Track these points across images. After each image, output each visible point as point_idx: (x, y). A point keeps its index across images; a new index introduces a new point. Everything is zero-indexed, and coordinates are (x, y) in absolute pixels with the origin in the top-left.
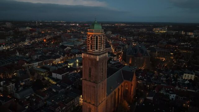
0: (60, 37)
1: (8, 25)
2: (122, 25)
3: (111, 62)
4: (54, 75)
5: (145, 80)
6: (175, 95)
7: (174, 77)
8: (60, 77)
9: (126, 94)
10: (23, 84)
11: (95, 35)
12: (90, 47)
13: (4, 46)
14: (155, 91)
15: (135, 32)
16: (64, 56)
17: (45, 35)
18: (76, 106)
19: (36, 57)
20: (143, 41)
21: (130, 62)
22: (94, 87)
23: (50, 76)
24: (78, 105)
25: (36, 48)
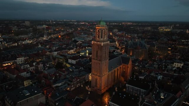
0: (72, 33)
2: (129, 24)
3: (114, 53)
4: (70, 61)
5: (140, 66)
6: (162, 76)
7: (165, 65)
8: (74, 62)
9: (124, 74)
10: (48, 65)
11: (101, 29)
12: (97, 37)
13: (28, 40)
14: (146, 73)
15: (140, 31)
16: (76, 48)
17: (59, 32)
18: (87, 81)
19: (54, 48)
20: (146, 38)
21: (131, 54)
22: (100, 64)
23: (67, 62)
24: (88, 80)
25: (53, 42)
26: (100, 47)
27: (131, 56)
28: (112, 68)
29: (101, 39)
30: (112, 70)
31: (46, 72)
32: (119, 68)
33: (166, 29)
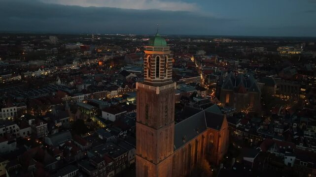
0: (123, 58)
1: (53, 40)
2: (225, 40)
3: (195, 99)
4: (105, 115)
5: (247, 130)
6: (294, 158)
7: (298, 128)
8: (112, 117)
9: (209, 151)
10: (60, 124)
11: (155, 55)
13: (42, 70)
14: (259, 150)
15: (245, 53)
16: (123, 87)
17: (101, 55)
18: (131, 162)
19: (83, 87)
20: (257, 67)
21: (227, 101)
22: (152, 135)
23: (99, 116)
24: (133, 161)
25: (85, 74)
26: (153, 98)
27: (227, 105)
28: (183, 139)
29: (157, 79)
30: (183, 144)
31: (50, 141)
32: (199, 137)
33: (292, 50)
